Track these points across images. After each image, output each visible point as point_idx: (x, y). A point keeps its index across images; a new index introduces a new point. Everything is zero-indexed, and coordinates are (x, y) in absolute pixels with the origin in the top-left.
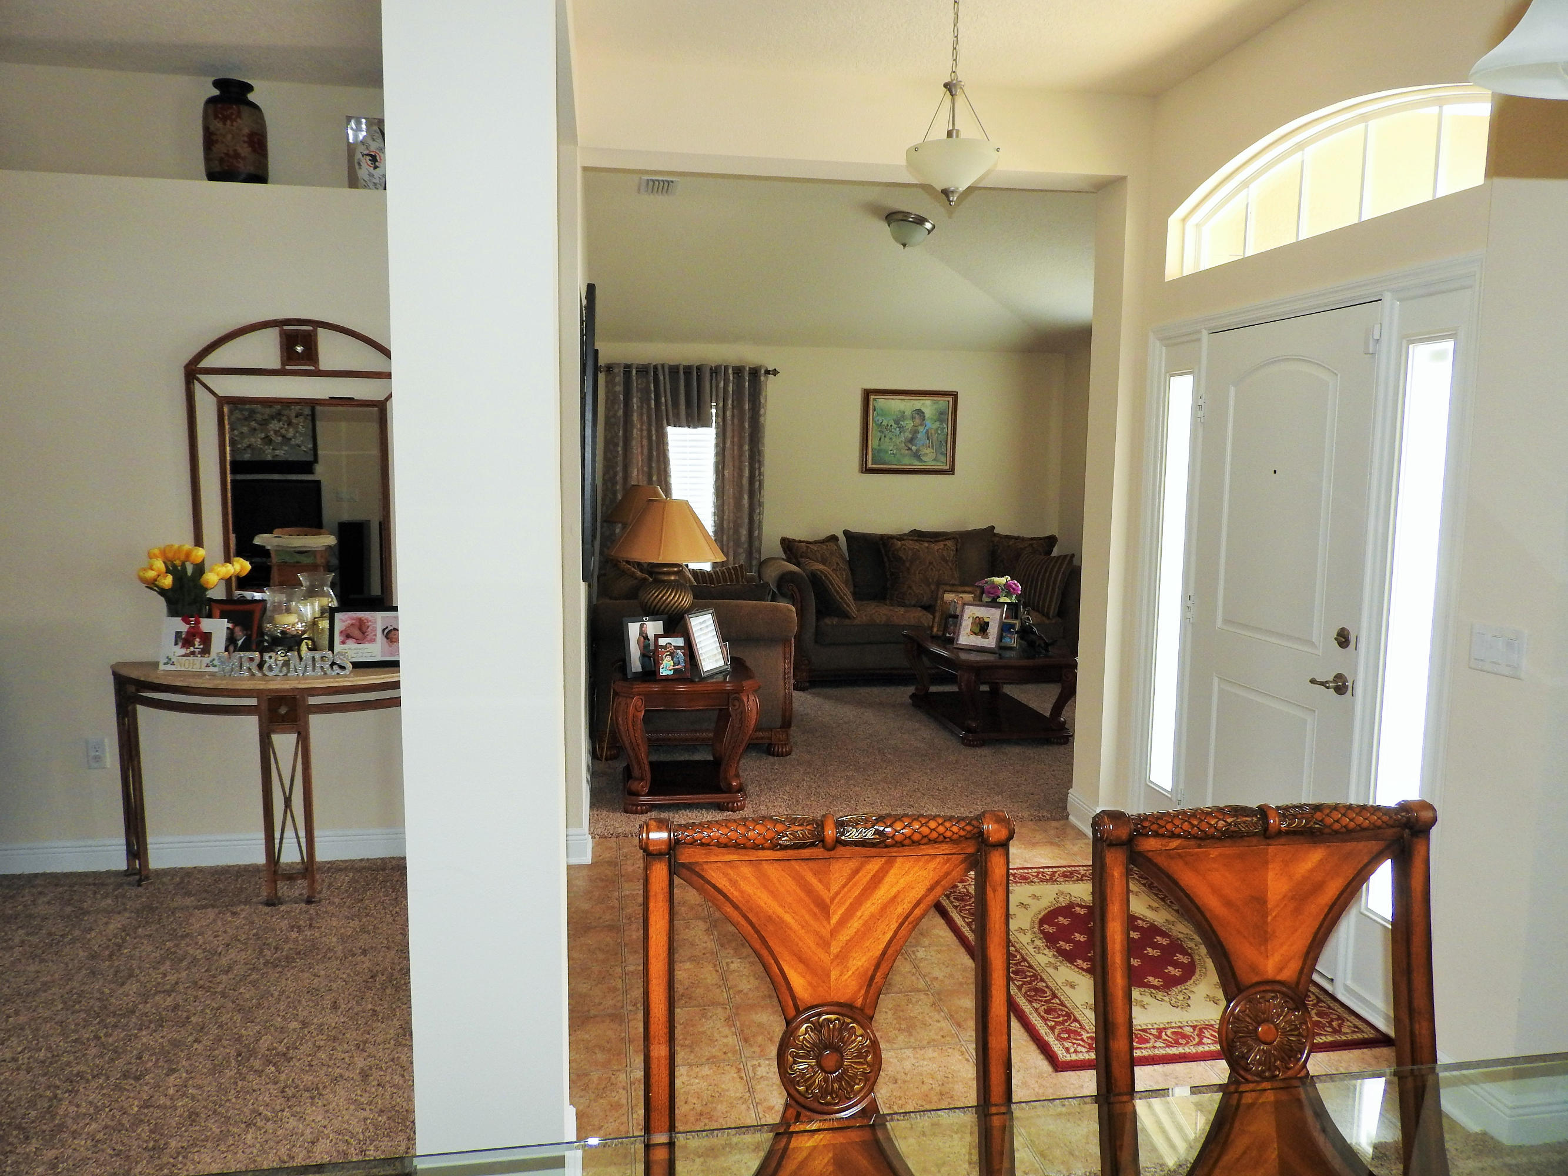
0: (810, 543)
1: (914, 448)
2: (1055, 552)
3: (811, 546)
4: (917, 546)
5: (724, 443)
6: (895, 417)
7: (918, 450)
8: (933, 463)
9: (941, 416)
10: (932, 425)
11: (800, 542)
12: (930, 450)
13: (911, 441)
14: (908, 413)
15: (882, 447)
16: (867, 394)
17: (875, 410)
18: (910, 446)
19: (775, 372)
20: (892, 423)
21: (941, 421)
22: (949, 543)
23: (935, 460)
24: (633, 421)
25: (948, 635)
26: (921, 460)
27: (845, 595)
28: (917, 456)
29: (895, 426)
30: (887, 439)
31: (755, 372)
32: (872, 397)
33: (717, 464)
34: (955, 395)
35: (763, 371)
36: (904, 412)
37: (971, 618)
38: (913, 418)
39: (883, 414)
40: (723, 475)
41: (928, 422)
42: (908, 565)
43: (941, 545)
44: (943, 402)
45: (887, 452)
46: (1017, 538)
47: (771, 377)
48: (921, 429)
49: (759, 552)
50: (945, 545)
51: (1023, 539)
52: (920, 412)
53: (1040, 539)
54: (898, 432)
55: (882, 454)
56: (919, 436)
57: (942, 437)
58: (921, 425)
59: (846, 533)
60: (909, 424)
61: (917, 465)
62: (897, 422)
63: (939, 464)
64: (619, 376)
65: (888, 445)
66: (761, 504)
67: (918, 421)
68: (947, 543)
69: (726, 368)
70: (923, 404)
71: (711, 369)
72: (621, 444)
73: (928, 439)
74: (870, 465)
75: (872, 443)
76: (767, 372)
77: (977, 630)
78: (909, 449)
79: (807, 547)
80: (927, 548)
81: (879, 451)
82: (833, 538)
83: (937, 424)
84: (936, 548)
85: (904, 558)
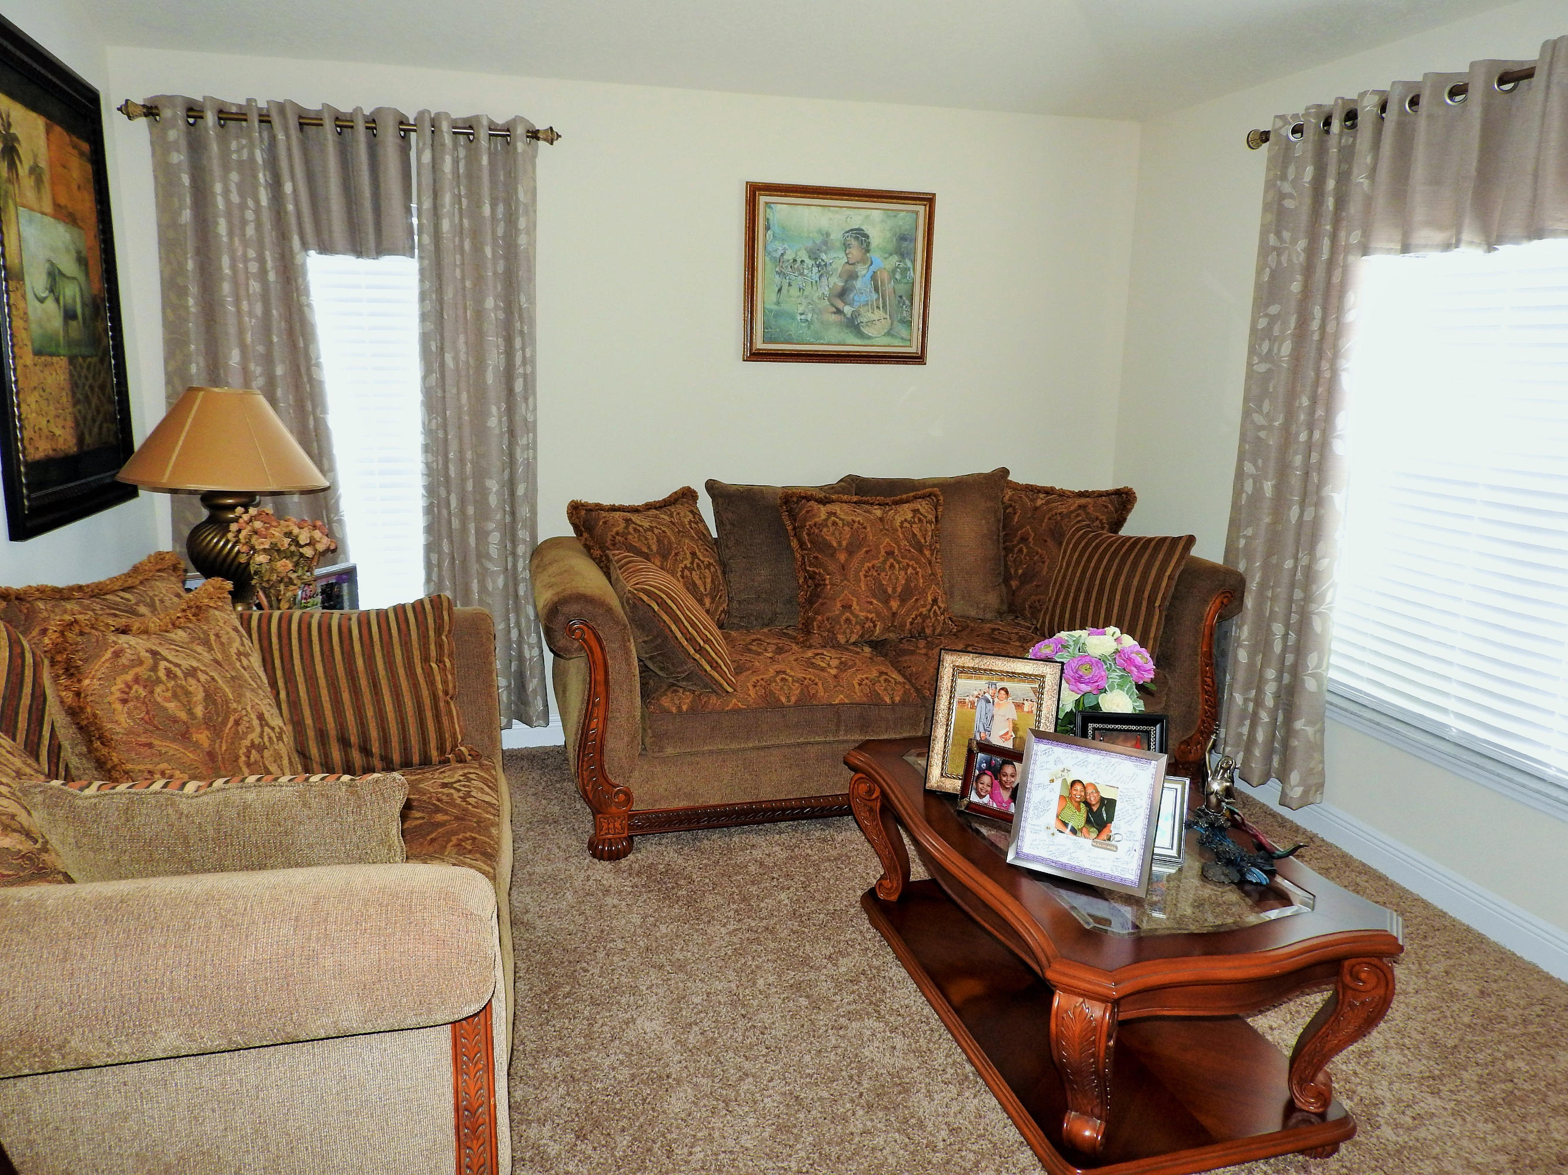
0: (635, 510)
1: (848, 310)
2: (1132, 528)
3: (634, 517)
4: (859, 516)
5: (440, 290)
6: (810, 244)
7: (856, 315)
8: (887, 340)
9: (902, 244)
10: (883, 263)
11: (613, 509)
12: (879, 314)
13: (843, 294)
14: (836, 236)
15: (785, 307)
16: (755, 191)
17: (767, 228)
18: (840, 304)
19: (552, 136)
20: (803, 255)
21: (902, 255)
22: (923, 506)
23: (889, 334)
24: (217, 236)
25: (974, 798)
26: (860, 334)
27: (707, 641)
28: (853, 325)
29: (809, 262)
30: (794, 291)
31: (503, 134)
32: (763, 199)
33: (425, 339)
34: (929, 200)
35: (520, 131)
36: (828, 234)
37: (1058, 783)
38: (846, 246)
39: (786, 235)
40: (442, 365)
41: (875, 255)
42: (842, 557)
43: (905, 512)
44: (910, 215)
45: (793, 318)
46: (1049, 491)
47: (542, 144)
48: (861, 270)
49: (533, 528)
50: (915, 511)
51: (1062, 495)
52: (860, 235)
53: (1101, 494)
54: (816, 277)
55: (782, 322)
56: (858, 284)
57: (902, 289)
58: (863, 261)
59: (712, 486)
60: (837, 260)
61: (853, 344)
62: (814, 255)
63: (896, 342)
64: (174, 126)
65: (795, 303)
66: (531, 428)
67: (855, 252)
68: (916, 505)
69: (434, 124)
70: (867, 217)
71: (402, 122)
72: (193, 289)
73: (876, 290)
74: (760, 345)
75: (765, 296)
76: (534, 135)
77: (1078, 819)
78: (839, 311)
79: (628, 521)
80: (881, 519)
81: (778, 315)
82: (687, 496)
83: (894, 260)
84: (898, 520)
85: (835, 544)
